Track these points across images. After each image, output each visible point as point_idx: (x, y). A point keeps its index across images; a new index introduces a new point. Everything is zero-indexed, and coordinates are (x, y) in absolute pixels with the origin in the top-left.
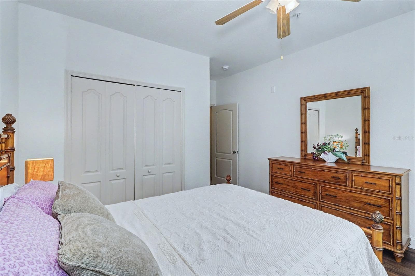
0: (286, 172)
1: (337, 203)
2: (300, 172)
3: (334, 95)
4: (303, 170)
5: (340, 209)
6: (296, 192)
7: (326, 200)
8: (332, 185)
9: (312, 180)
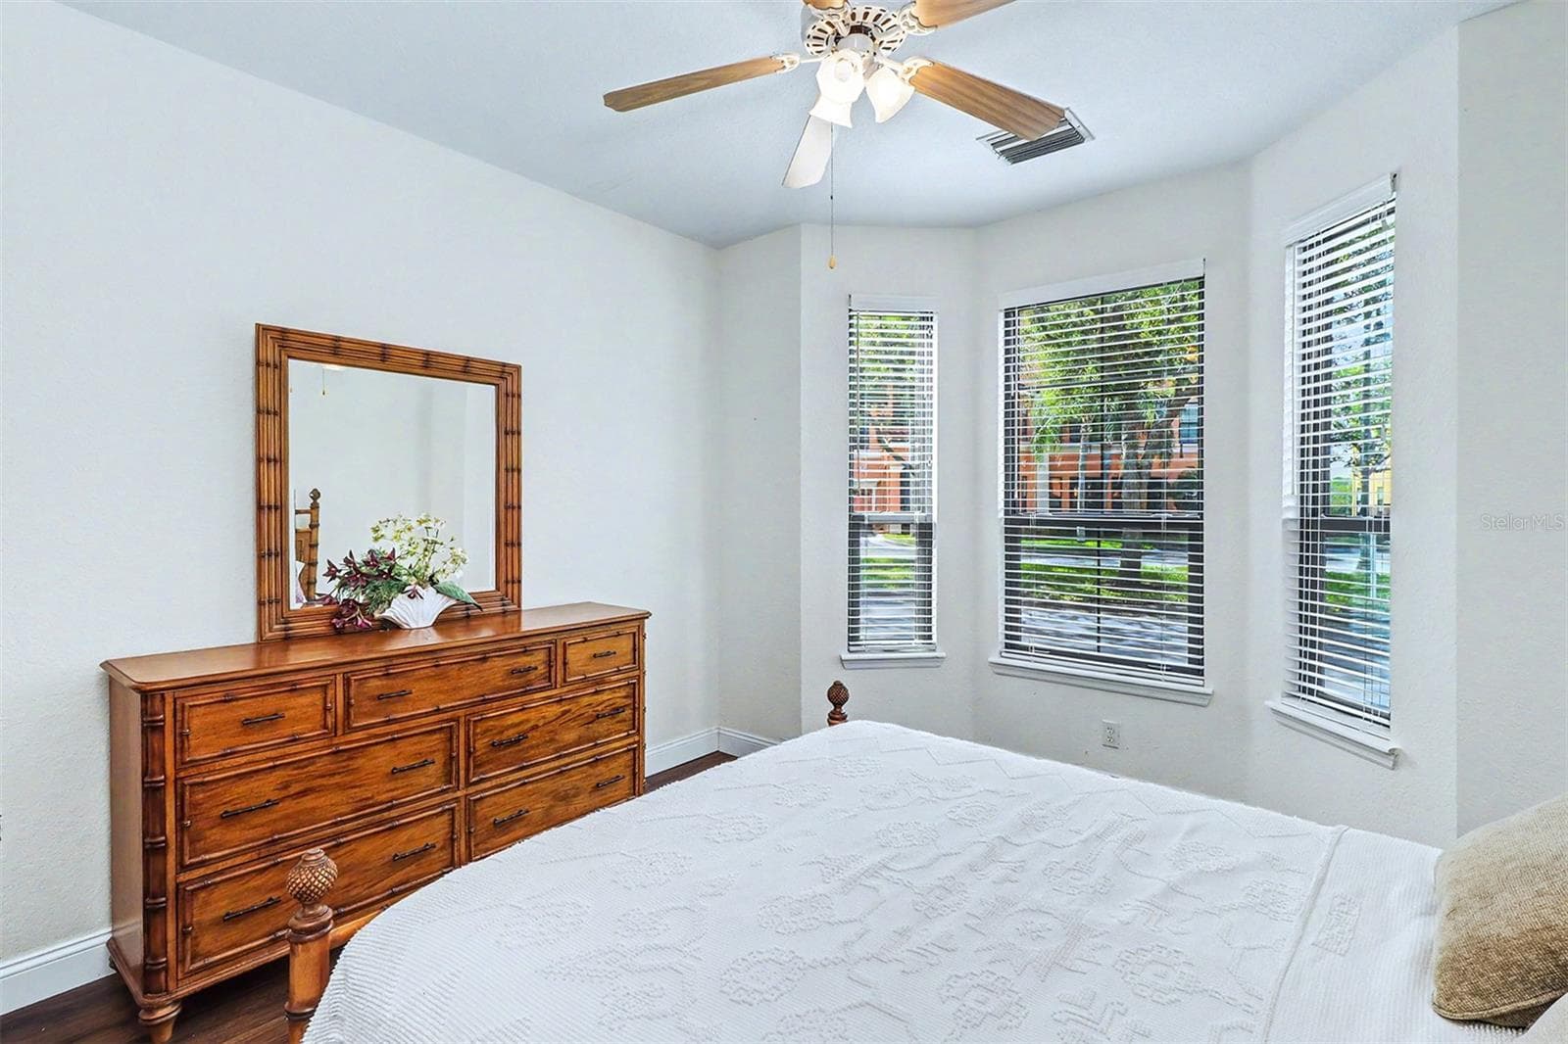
0: (297, 728)
1: (523, 760)
2: (379, 698)
3: (417, 361)
4: (398, 684)
5: (531, 776)
6: (360, 804)
7: (488, 767)
8: (510, 701)
9: (438, 711)
